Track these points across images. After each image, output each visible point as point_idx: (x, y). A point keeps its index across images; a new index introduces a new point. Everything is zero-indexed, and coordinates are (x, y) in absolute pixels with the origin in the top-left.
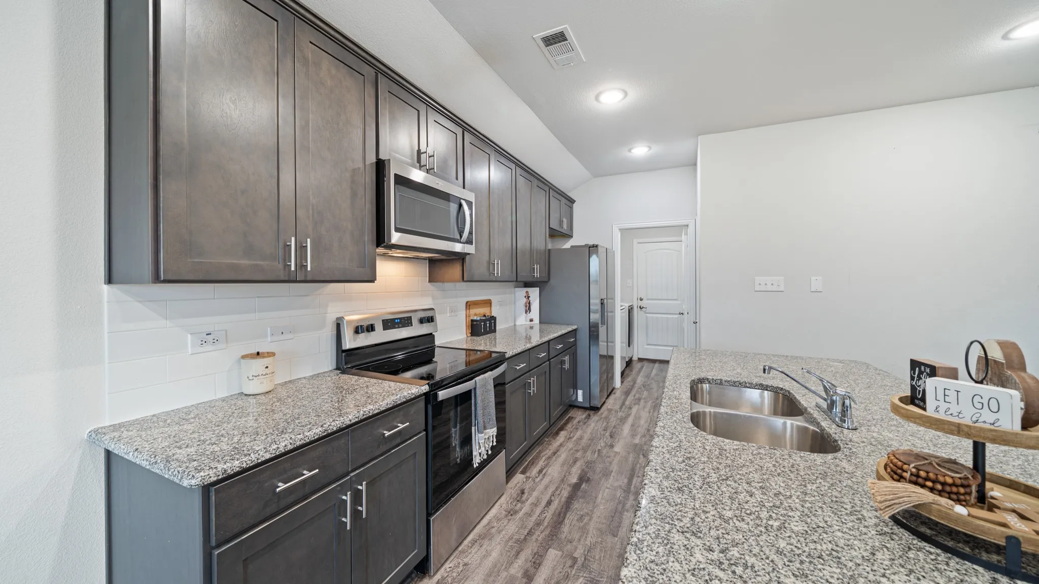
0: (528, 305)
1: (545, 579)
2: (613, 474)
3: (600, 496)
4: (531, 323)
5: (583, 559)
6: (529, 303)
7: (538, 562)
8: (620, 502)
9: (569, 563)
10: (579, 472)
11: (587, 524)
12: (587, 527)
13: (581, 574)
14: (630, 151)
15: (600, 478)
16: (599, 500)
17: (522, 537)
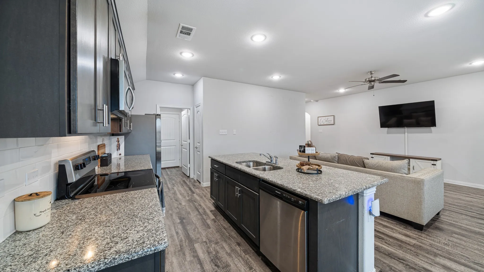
0: (118, 146)
1: (202, 253)
2: (190, 212)
3: (194, 221)
4: (120, 156)
5: (208, 240)
6: (119, 145)
7: (194, 251)
8: (202, 219)
9: (205, 244)
10: (177, 217)
11: (198, 231)
12: (199, 231)
13: (211, 244)
14: (174, 74)
15: (187, 216)
16: (194, 222)
17: (180, 249)
